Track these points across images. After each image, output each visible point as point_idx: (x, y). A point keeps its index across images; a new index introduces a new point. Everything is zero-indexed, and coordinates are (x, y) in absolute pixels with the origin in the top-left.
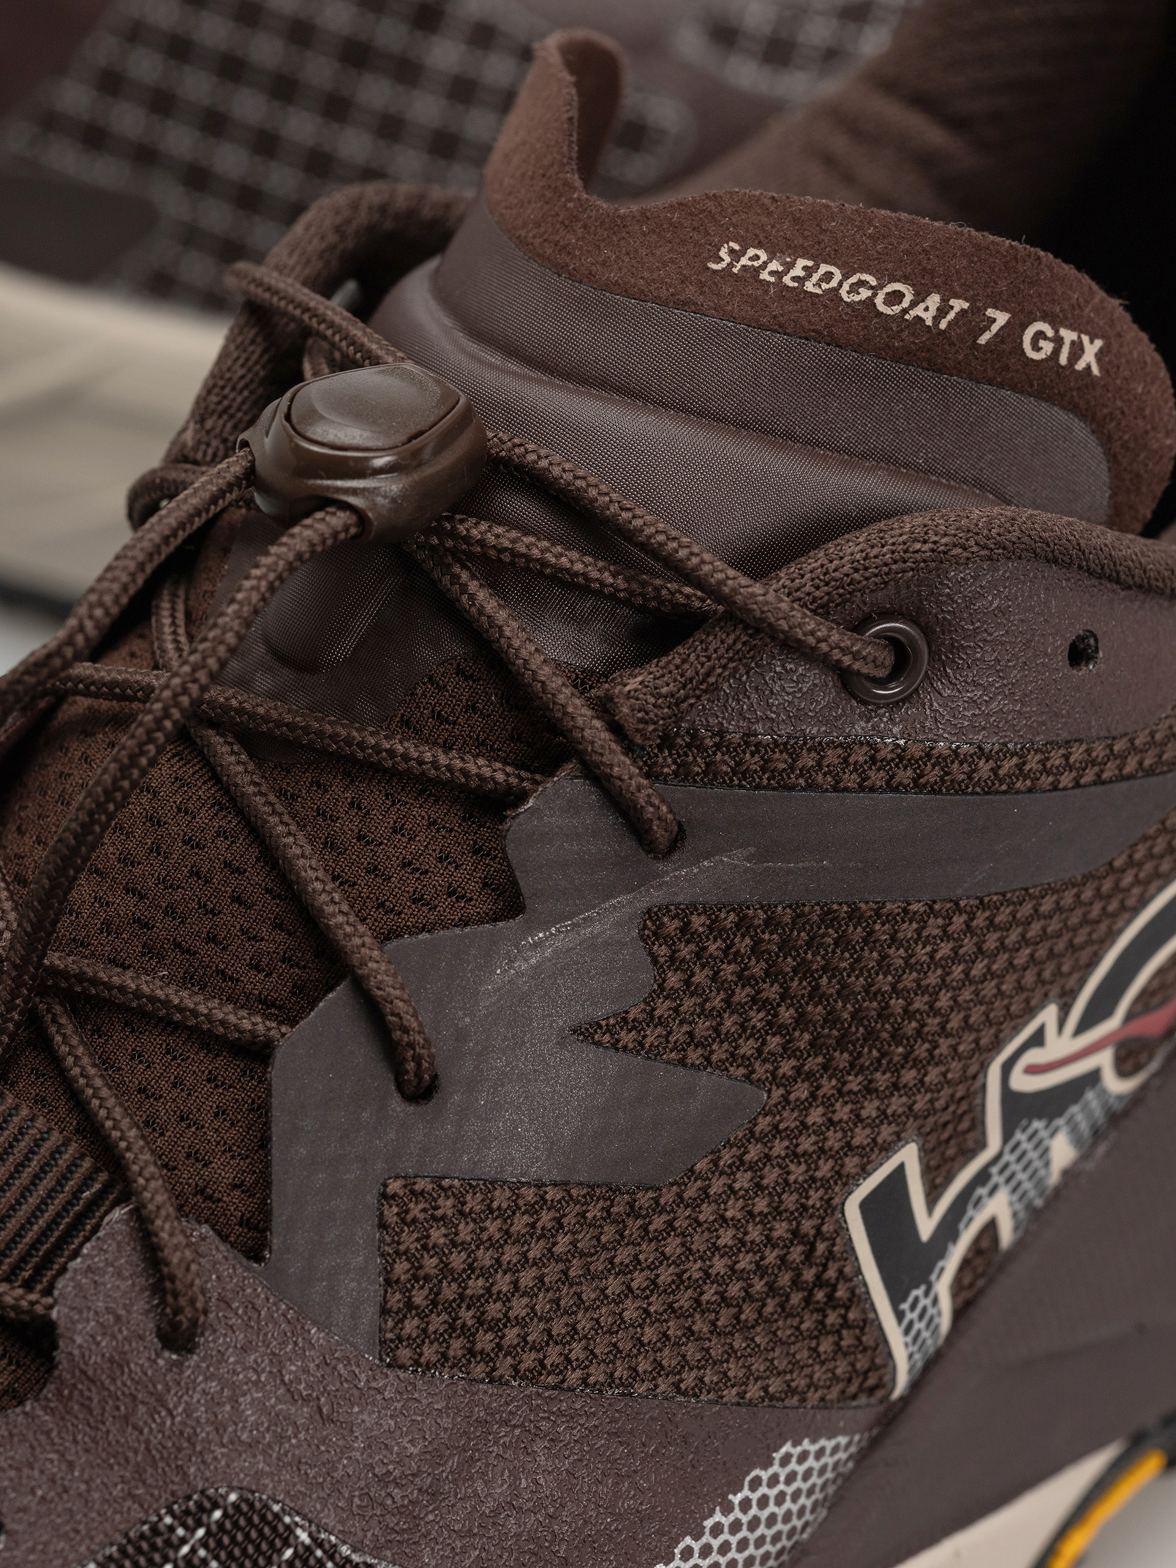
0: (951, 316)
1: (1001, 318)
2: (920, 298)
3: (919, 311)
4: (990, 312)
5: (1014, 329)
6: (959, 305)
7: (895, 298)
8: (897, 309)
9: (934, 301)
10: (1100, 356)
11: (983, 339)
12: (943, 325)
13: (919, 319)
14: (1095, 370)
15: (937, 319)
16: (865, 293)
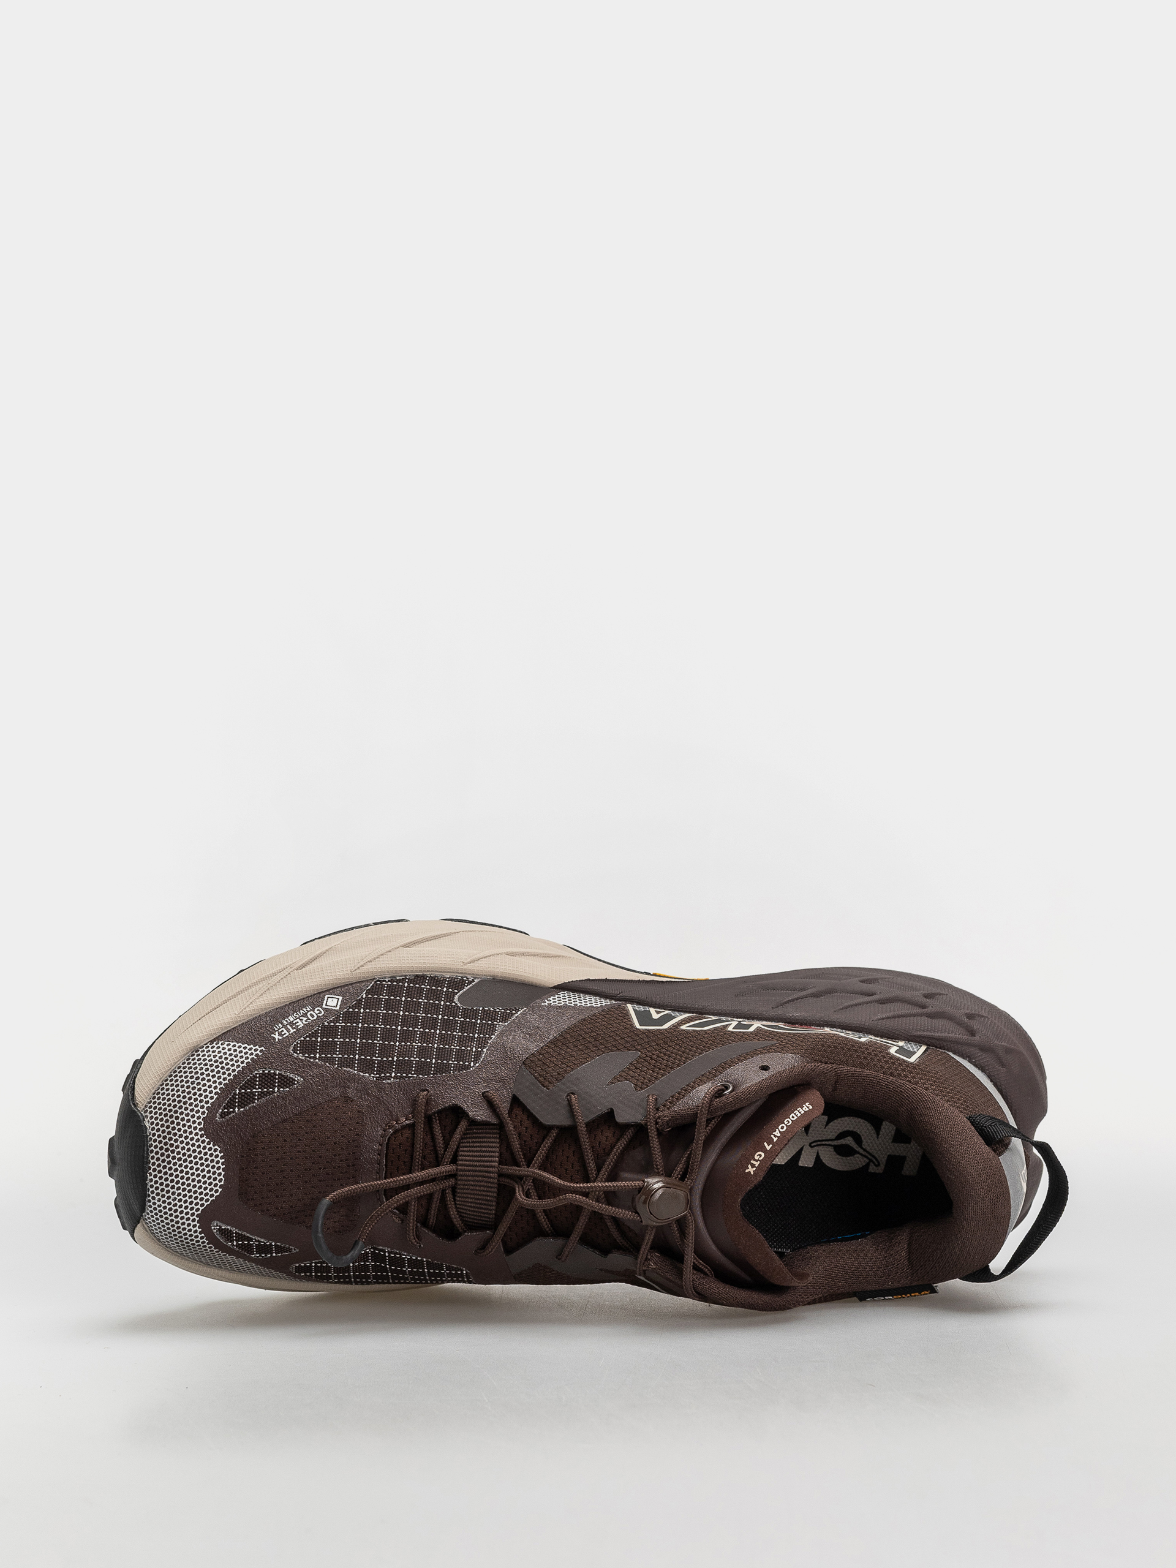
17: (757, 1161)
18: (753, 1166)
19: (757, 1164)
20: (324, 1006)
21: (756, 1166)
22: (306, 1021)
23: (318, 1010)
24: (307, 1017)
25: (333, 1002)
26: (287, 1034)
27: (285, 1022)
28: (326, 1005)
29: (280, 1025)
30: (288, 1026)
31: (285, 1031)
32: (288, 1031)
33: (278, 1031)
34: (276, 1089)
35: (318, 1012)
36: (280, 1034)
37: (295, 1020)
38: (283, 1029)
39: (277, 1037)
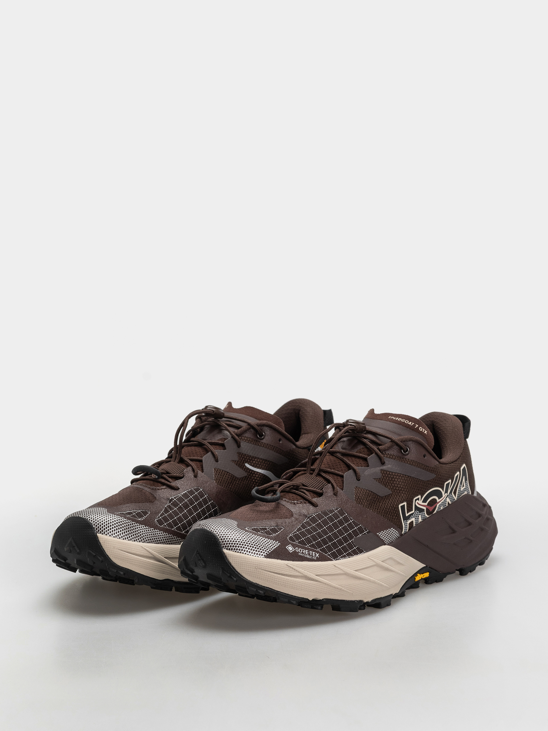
0: (412, 424)
1: (417, 426)
2: (409, 422)
3: (409, 423)
4: (416, 425)
5: (418, 427)
6: (413, 423)
7: (407, 422)
8: (407, 423)
9: (411, 423)
10: (427, 433)
11: (415, 427)
12: (412, 425)
13: (409, 424)
14: (426, 434)
15: (411, 424)
16: (404, 421)
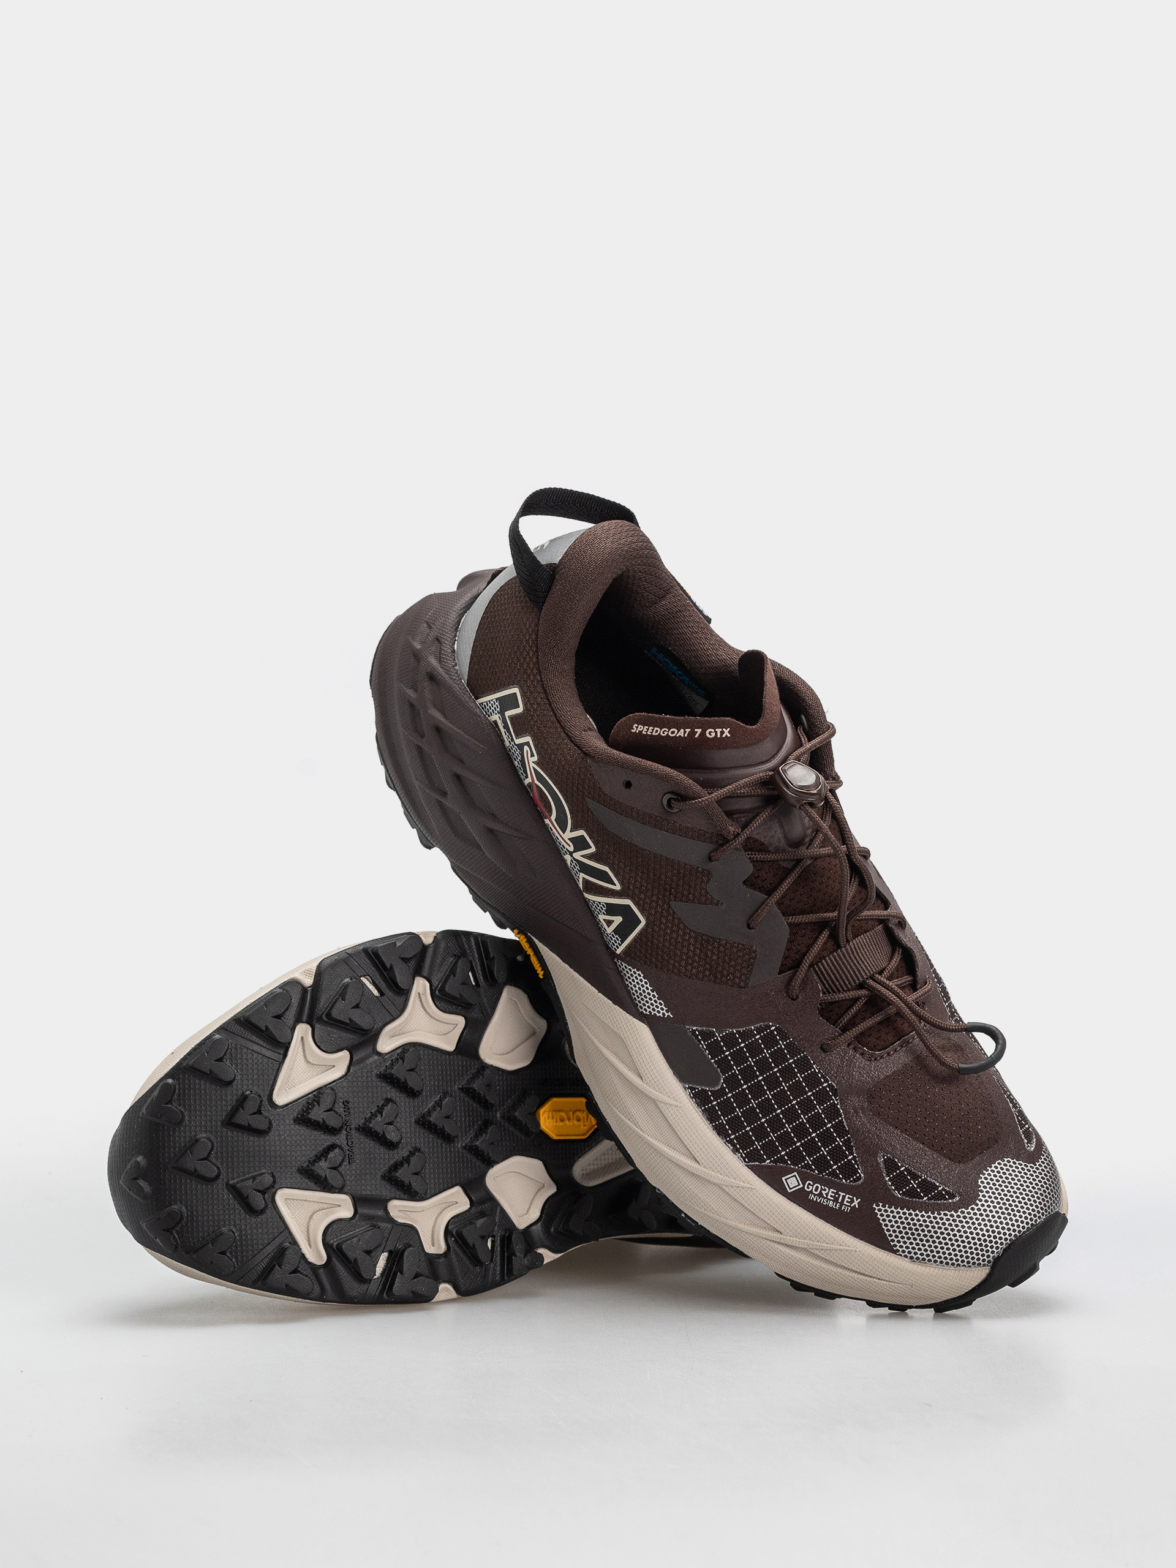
17: (716, 732)
18: (722, 733)
19: (719, 730)
20: (801, 1186)
21: (721, 730)
22: (825, 1190)
23: (808, 1188)
24: (821, 1191)
25: (792, 1182)
26: (847, 1196)
27: (838, 1206)
28: (799, 1185)
29: (843, 1208)
30: (840, 1201)
31: (846, 1199)
32: (844, 1197)
33: (850, 1206)
34: (902, 1169)
35: (811, 1187)
36: (852, 1201)
37: (831, 1200)
38: (845, 1203)
39: (856, 1203)
